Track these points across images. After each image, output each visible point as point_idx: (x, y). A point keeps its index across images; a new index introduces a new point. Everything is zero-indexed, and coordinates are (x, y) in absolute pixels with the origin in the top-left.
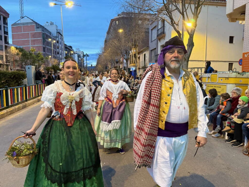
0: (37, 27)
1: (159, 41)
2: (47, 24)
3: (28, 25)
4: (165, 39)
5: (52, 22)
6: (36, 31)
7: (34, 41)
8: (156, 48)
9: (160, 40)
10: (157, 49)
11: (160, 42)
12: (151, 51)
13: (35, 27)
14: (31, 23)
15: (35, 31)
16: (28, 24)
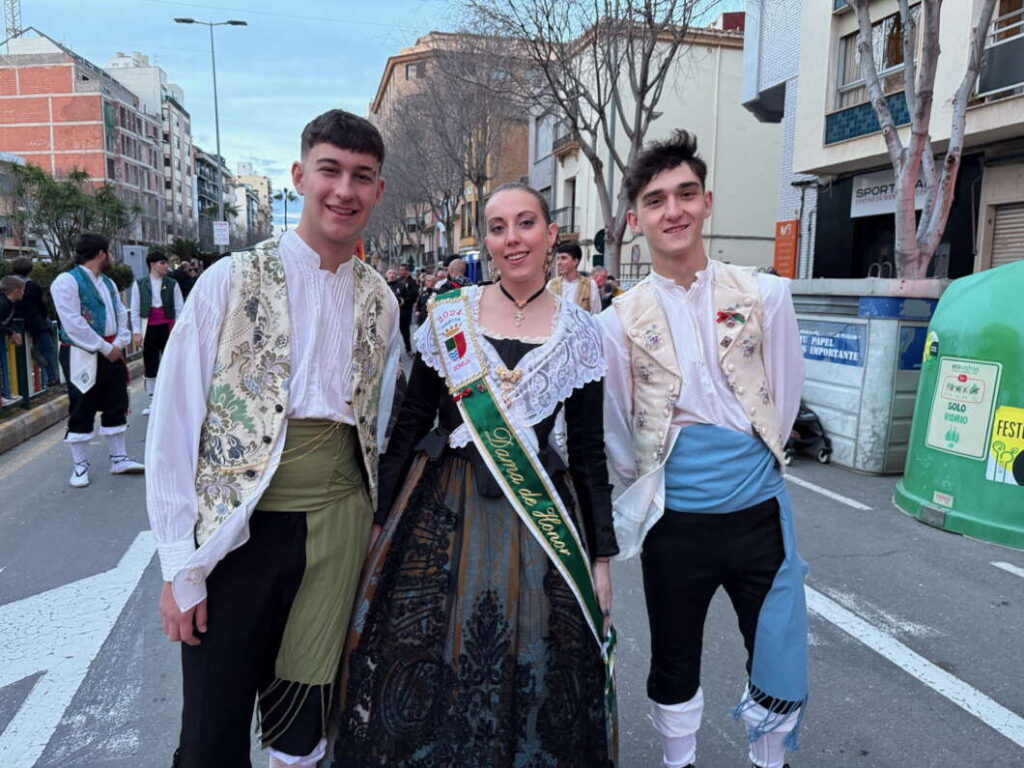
0: (81, 75)
1: (560, 164)
3: (43, 65)
6: (77, 91)
7: (68, 131)
8: (548, 188)
9: (562, 159)
10: (553, 190)
13: (73, 76)
15: (71, 92)
16: (42, 61)
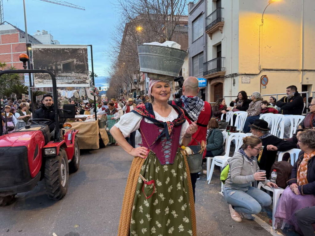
0: (22, 36)
1: (209, 38)
2: (38, 33)
3: (9, 34)
4: (223, 31)
5: (46, 31)
6: (20, 42)
7: (17, 55)
8: (203, 52)
9: (211, 35)
10: (205, 53)
11: (211, 39)
12: (193, 58)
13: (19, 37)
14: (12, 31)
15: (18, 42)
16: (9, 32)
